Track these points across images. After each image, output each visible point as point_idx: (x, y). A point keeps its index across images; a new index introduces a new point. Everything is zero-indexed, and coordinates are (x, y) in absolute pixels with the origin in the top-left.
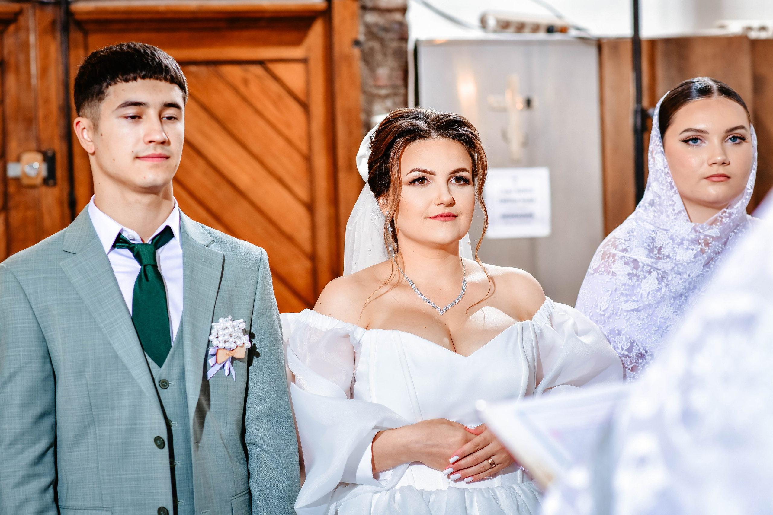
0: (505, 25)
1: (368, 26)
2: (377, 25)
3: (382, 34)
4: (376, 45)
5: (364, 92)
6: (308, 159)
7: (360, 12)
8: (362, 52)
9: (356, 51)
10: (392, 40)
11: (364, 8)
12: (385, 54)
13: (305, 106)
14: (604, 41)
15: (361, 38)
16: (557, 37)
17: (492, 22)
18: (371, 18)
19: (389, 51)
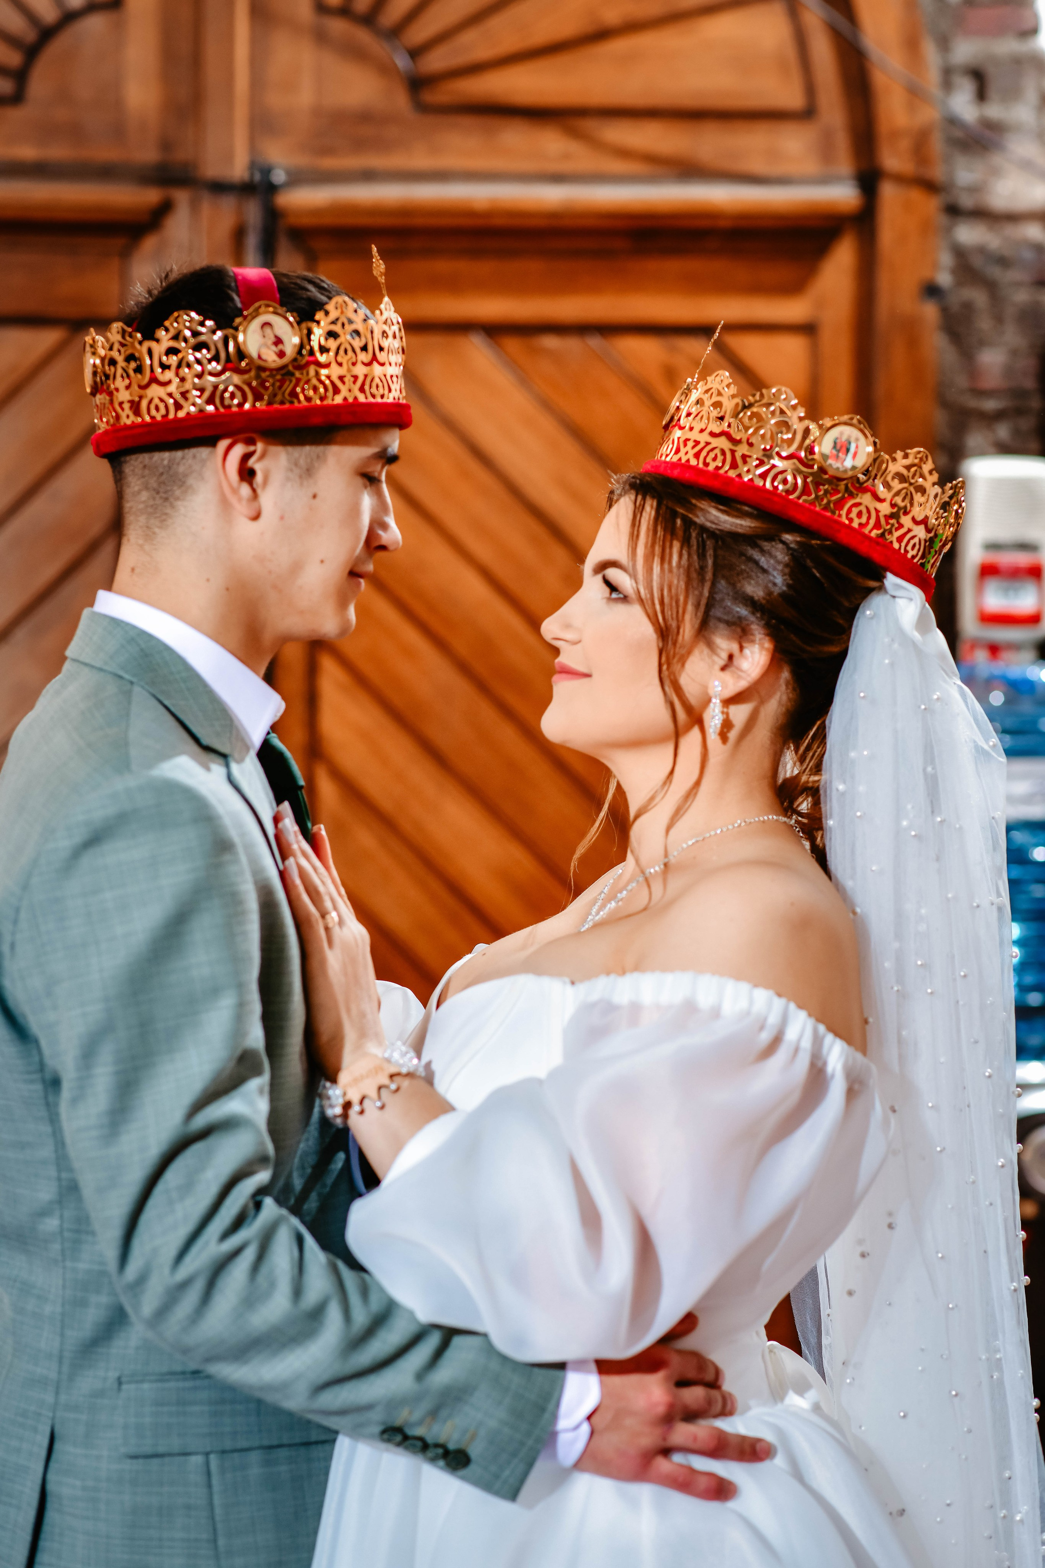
1: (960, 254)
2: (982, 250)
3: (995, 272)
4: (978, 297)
5: (946, 404)
7: (942, 219)
8: (945, 311)
9: (932, 309)
10: (1015, 286)
11: (954, 211)
12: (999, 319)
15: (944, 279)
18: (969, 234)
19: (1010, 313)
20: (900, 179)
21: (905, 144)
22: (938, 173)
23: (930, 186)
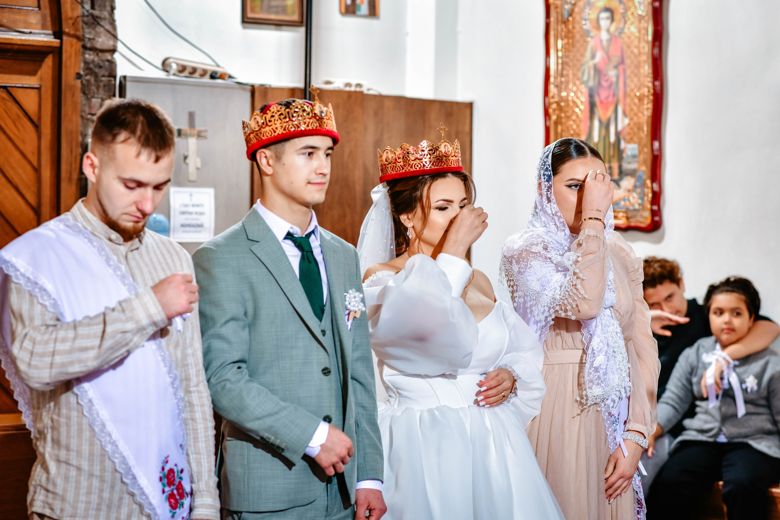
0: (182, 69)
1: (86, 63)
2: (93, 61)
3: (97, 70)
4: (91, 79)
5: (82, 117)
6: (37, 170)
7: (81, 50)
8: (82, 84)
9: (78, 83)
10: (103, 76)
11: (85, 48)
12: (98, 88)
13: (37, 126)
14: (256, 86)
15: (82, 73)
16: (219, 81)
17: (174, 66)
18: (90, 56)
19: (101, 84)
20: (68, 35)
21: (71, 22)
22: (80, 33)
23: (78, 38)
